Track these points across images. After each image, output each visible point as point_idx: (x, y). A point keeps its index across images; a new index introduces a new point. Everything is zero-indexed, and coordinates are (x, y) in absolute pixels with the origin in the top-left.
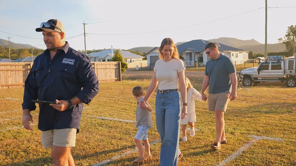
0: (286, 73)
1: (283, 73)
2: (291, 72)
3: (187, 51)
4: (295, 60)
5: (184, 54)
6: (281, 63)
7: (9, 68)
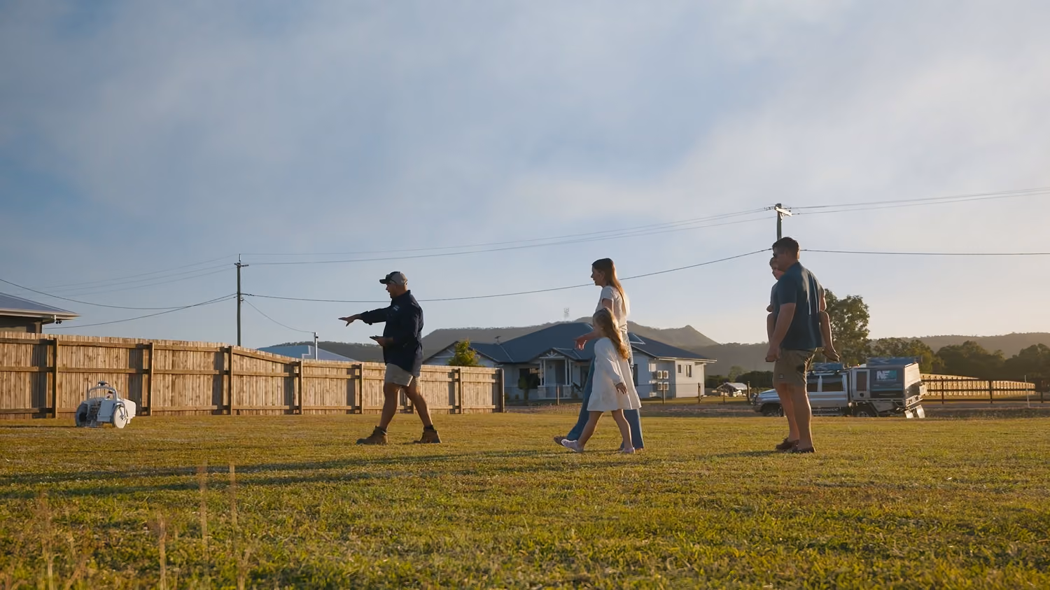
0: (853, 396)
1: (847, 399)
2: (862, 395)
3: (552, 356)
4: (868, 371)
5: (539, 362)
6: (842, 376)
7: (327, 371)
